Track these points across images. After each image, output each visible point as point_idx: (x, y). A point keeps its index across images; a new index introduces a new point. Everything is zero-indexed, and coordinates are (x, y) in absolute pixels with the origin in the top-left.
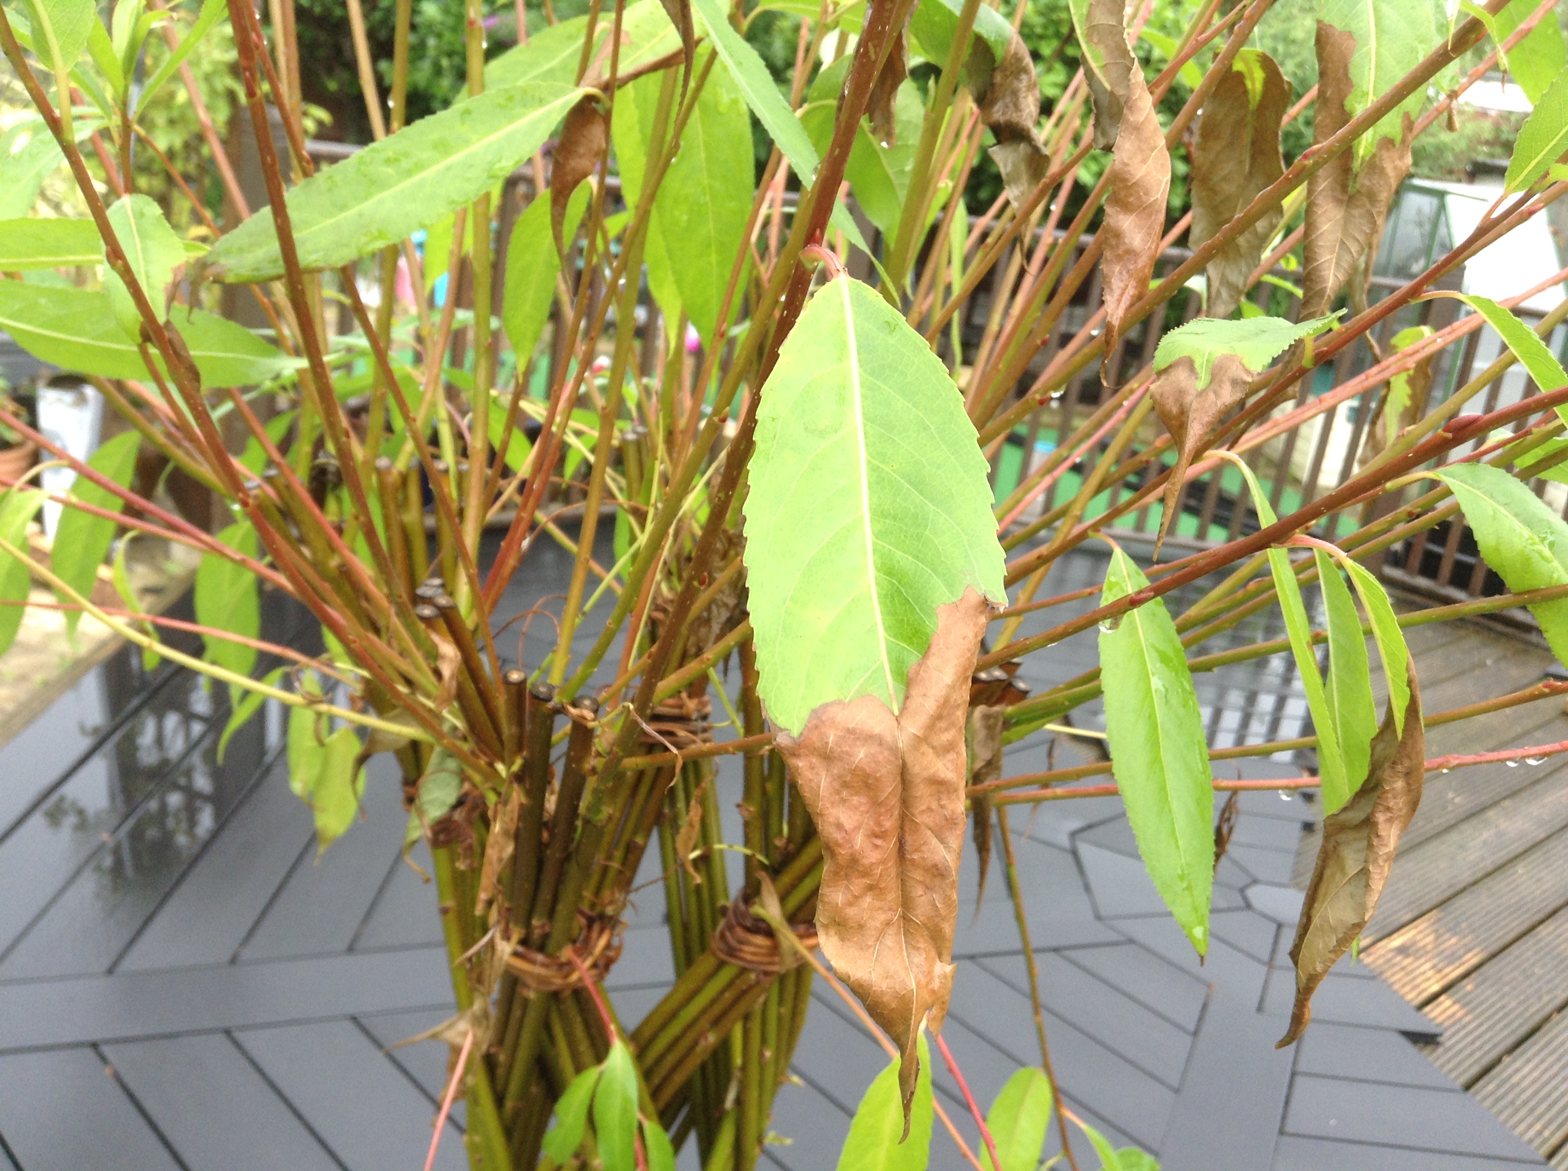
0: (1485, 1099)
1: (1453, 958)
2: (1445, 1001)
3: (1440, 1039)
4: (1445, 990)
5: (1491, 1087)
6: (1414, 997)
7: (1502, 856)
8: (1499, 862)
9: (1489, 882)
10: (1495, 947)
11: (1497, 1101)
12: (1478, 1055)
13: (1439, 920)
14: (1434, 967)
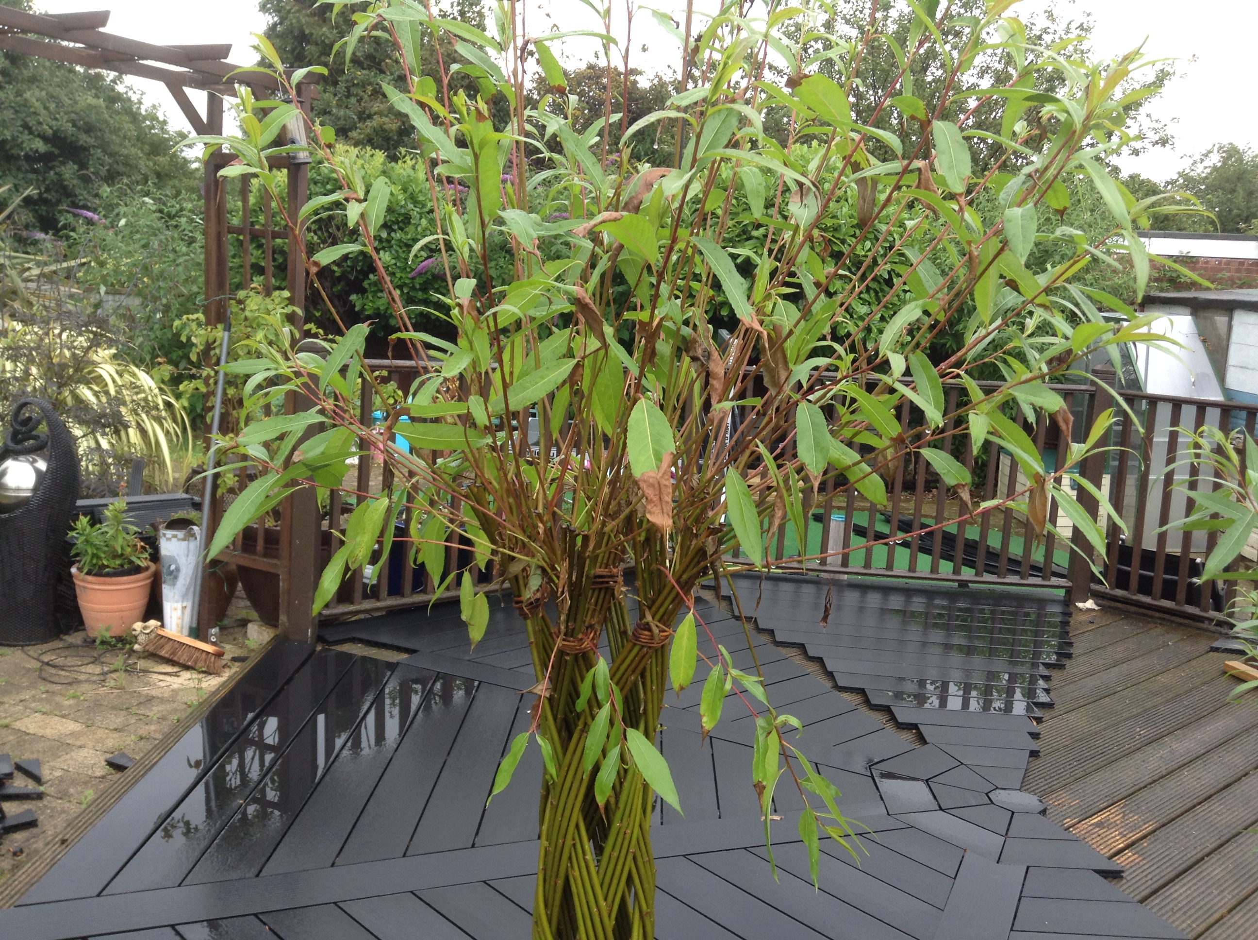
0: (1152, 908)
1: (1134, 828)
2: (1128, 853)
3: (1124, 875)
4: (1127, 847)
5: (1157, 901)
6: (1106, 852)
7: (1174, 765)
8: (1171, 769)
9: (1163, 781)
10: (1165, 820)
11: (1161, 909)
12: (1150, 882)
13: (1126, 805)
14: (1120, 834)
